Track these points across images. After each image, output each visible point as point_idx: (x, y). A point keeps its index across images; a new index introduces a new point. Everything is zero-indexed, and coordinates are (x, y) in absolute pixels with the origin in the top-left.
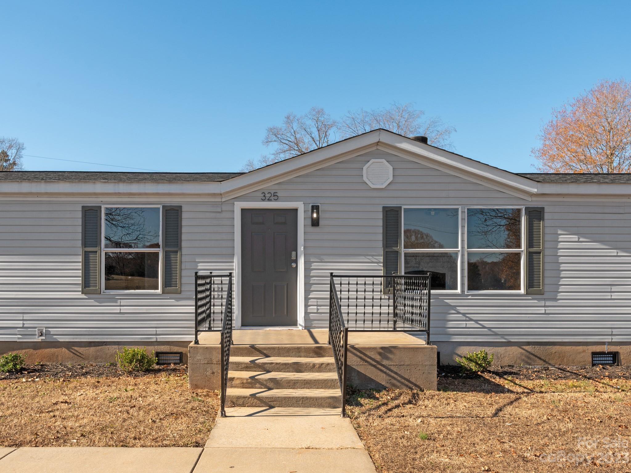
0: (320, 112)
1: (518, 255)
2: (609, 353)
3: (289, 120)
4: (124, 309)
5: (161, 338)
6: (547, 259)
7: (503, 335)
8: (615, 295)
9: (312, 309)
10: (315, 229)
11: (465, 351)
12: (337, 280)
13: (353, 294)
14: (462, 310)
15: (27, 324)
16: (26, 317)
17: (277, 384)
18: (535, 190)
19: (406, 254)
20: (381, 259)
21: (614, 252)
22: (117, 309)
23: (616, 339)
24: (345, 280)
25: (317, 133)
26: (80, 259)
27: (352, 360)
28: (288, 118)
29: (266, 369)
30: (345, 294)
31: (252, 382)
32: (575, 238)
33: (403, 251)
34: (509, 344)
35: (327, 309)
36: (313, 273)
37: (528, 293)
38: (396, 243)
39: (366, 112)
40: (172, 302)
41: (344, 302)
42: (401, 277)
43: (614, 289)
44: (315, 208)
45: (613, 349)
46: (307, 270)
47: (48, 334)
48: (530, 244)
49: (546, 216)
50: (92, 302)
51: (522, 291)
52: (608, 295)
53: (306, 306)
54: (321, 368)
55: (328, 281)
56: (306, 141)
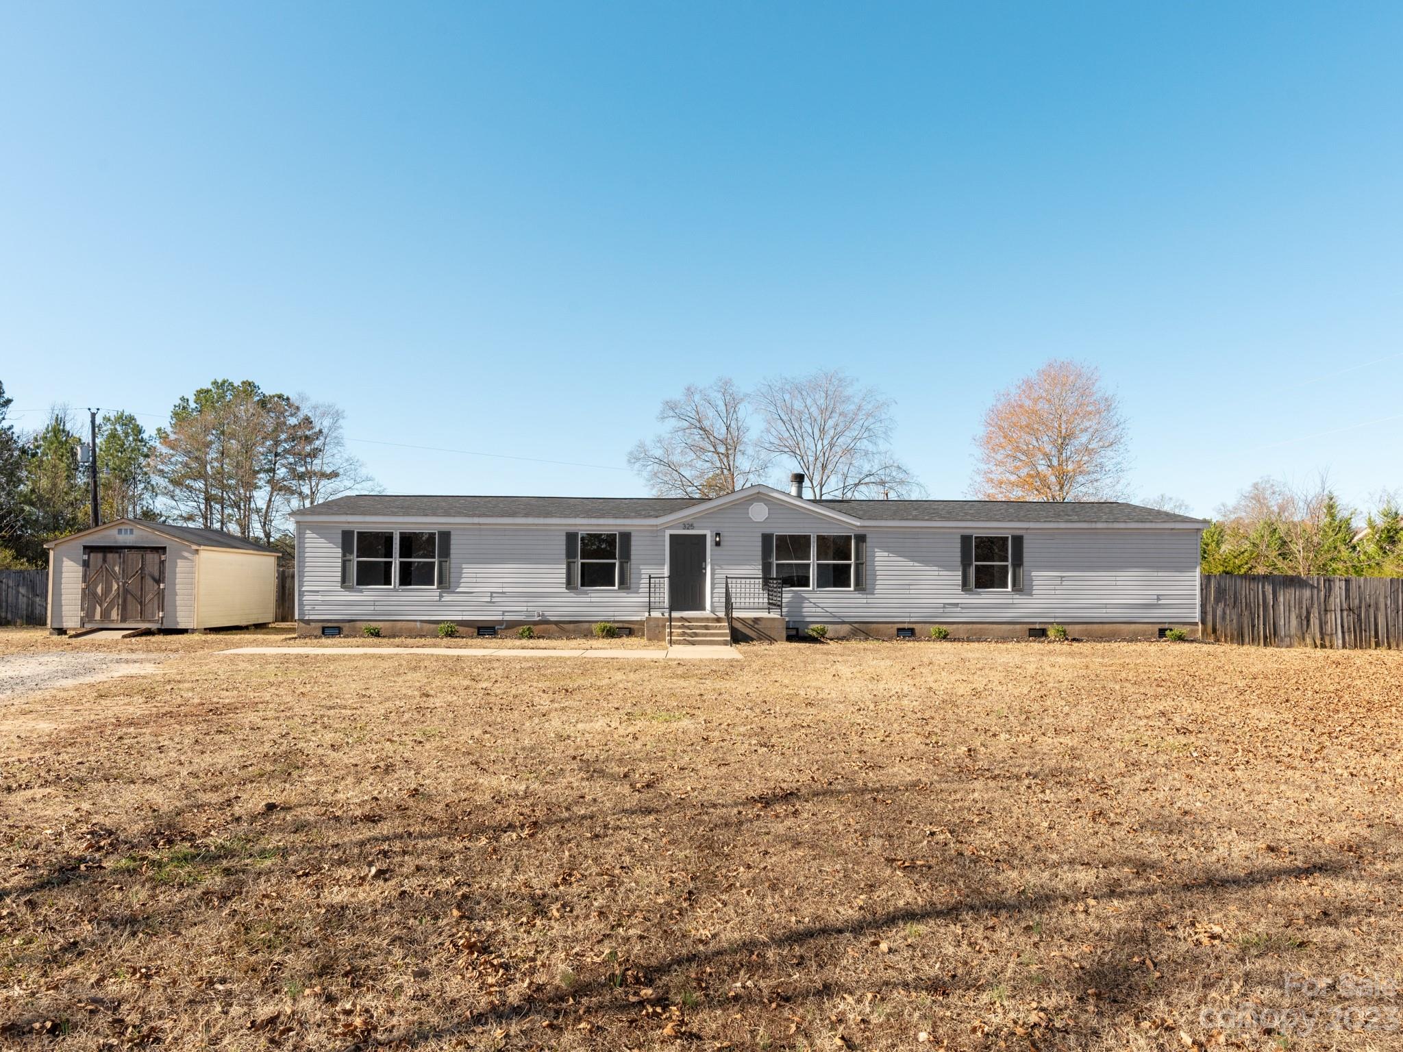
0: (728, 383)
1: (849, 566)
2: (909, 629)
3: (690, 392)
4: (593, 600)
5: (617, 619)
6: (868, 568)
7: (839, 617)
8: (912, 592)
9: (716, 599)
10: (717, 548)
11: (813, 626)
12: (729, 580)
13: (738, 590)
14: (812, 600)
15: (530, 609)
16: (529, 604)
17: (696, 635)
18: (858, 524)
19: (777, 565)
20: (760, 567)
21: (911, 564)
22: (588, 600)
23: (913, 620)
24: (734, 580)
25: (724, 408)
26: (564, 566)
27: (738, 625)
28: (688, 389)
29: (688, 628)
30: (734, 590)
31: (684, 634)
32: (886, 554)
33: (775, 562)
34: (844, 623)
35: (724, 600)
36: (716, 576)
37: (855, 590)
38: (770, 557)
39: (786, 379)
40: (625, 595)
41: (733, 595)
42: (773, 579)
43: (911, 587)
44: (718, 534)
45: (911, 626)
46: (713, 574)
47: (543, 615)
48: (857, 558)
49: (868, 540)
50: (572, 595)
51: (852, 588)
52: (908, 592)
53: (712, 598)
54: (720, 628)
55: (724, 581)
56: (710, 415)
